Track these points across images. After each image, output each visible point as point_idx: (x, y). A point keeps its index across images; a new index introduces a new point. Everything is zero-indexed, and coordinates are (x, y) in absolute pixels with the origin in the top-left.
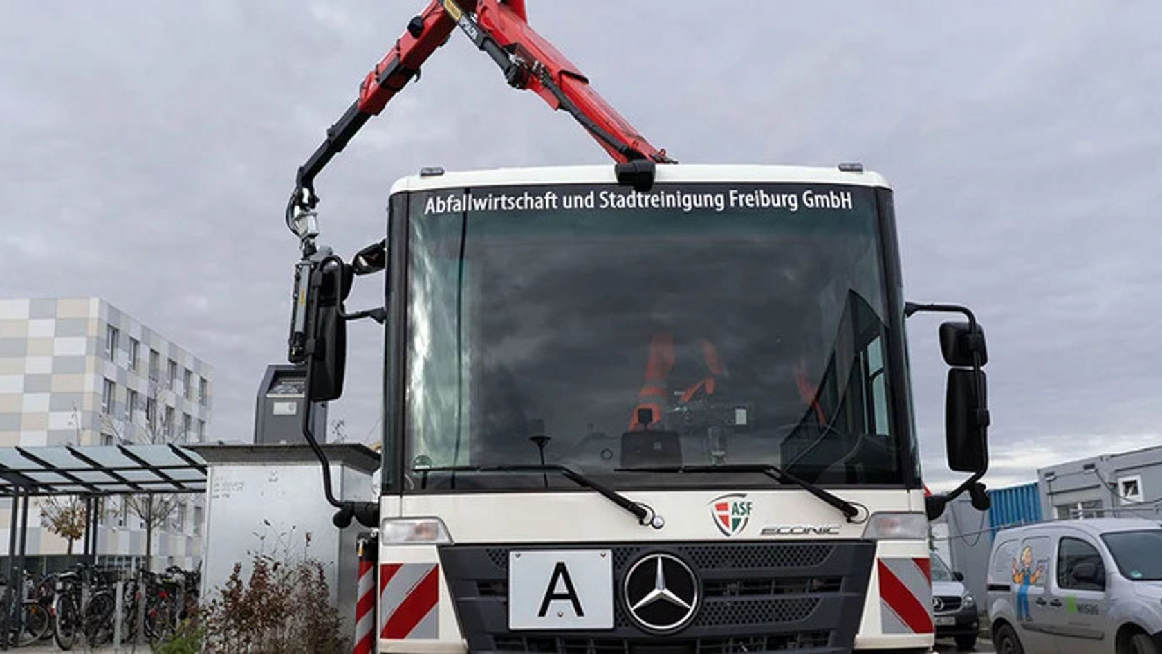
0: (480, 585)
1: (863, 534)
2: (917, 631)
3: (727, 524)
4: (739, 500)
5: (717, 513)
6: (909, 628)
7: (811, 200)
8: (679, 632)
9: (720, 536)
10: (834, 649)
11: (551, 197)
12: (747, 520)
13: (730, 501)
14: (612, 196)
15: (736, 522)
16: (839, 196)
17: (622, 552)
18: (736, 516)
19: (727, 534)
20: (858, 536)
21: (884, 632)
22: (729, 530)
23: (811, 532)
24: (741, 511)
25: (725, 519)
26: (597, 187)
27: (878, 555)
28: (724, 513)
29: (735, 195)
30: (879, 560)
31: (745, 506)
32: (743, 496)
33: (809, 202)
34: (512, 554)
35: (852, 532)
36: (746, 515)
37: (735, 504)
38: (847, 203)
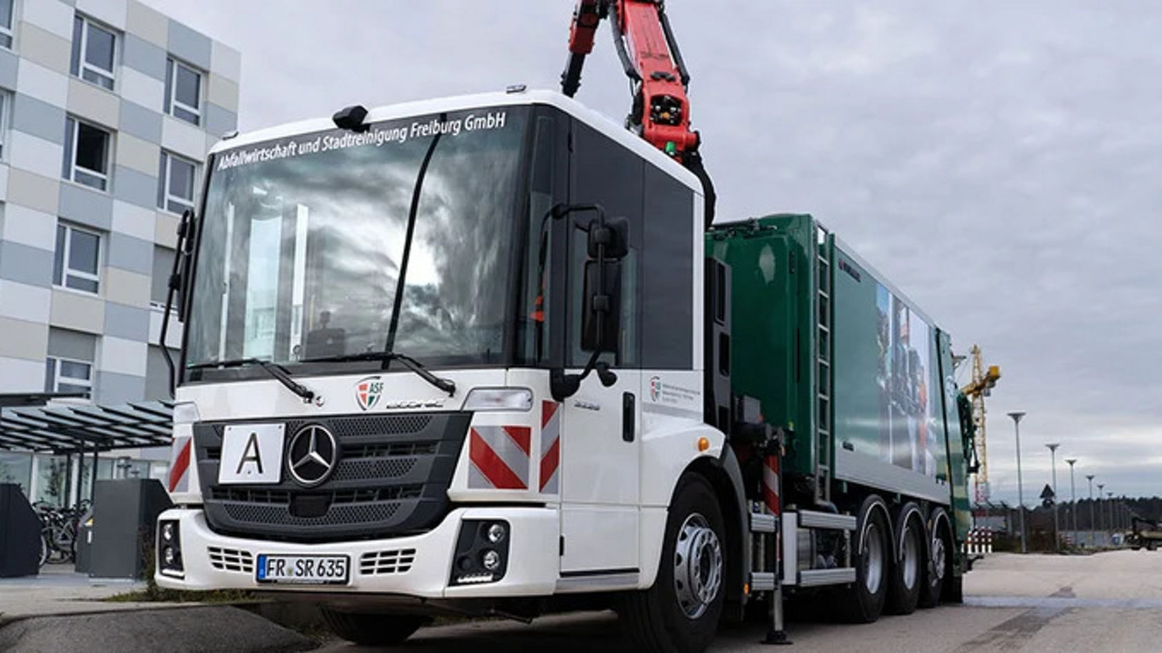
0: (209, 451)
1: (463, 406)
2: (499, 487)
3: (365, 401)
4: (375, 381)
5: (360, 393)
6: (492, 484)
7: (471, 123)
8: (318, 486)
9: (360, 411)
10: (425, 499)
11: (293, 146)
12: (379, 397)
13: (369, 382)
14: (331, 140)
15: (372, 398)
16: (495, 118)
17: (292, 425)
18: (372, 394)
19: (364, 409)
20: (458, 408)
21: (470, 486)
22: (365, 406)
23: (423, 406)
24: (375, 390)
25: (364, 396)
26: (322, 134)
27: (472, 424)
28: (364, 392)
29: (416, 127)
30: (472, 430)
31: (379, 386)
32: (378, 378)
33: (469, 125)
34: (227, 428)
35: (453, 405)
36: (379, 394)
37: (372, 385)
38: (500, 123)
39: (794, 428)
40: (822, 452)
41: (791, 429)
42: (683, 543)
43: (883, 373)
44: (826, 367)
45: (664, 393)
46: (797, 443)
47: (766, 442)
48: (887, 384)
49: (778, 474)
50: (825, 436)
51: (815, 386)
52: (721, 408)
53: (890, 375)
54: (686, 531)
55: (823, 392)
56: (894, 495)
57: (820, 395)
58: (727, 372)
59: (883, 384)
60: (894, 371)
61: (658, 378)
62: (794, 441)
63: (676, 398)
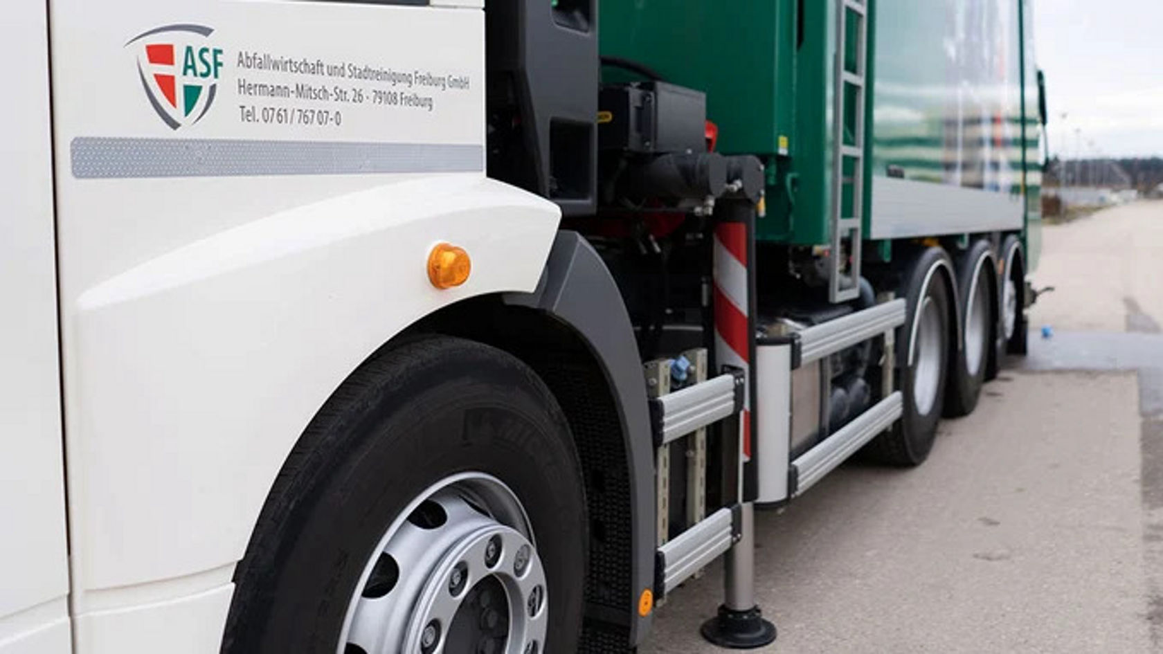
39: (789, 147)
40: (848, 190)
41: (783, 151)
42: (376, 606)
43: (952, 33)
44: (860, 16)
45: (244, 87)
46: (794, 182)
47: (711, 202)
48: (958, 51)
49: (748, 266)
50: (855, 159)
51: (836, 57)
52: (558, 128)
53: (961, 35)
54: (398, 556)
55: (851, 67)
56: (959, 237)
57: (847, 76)
58: (588, 16)
59: (952, 51)
60: (968, 32)
61: (206, 31)
62: (789, 177)
63: (331, 105)
